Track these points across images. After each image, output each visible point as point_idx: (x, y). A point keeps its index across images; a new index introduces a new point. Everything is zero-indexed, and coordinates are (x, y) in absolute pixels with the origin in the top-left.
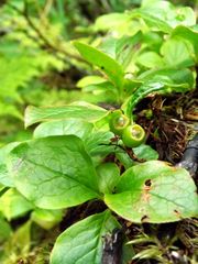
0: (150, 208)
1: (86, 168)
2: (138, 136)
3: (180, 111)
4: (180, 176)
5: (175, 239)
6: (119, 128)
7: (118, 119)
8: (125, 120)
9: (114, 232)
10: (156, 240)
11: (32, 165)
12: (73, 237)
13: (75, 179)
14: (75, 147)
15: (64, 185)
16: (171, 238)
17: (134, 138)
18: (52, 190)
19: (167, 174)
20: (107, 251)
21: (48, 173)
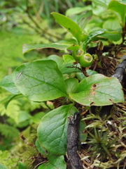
0: (96, 98)
1: (59, 79)
2: (89, 60)
3: (113, 53)
4: (113, 81)
5: (110, 116)
6: (78, 56)
7: (77, 51)
8: (81, 52)
9: (75, 114)
10: (99, 117)
11: (27, 77)
12: (51, 118)
13: (52, 85)
14: (53, 67)
15: (46, 88)
16: (108, 116)
17: (87, 61)
18: (38, 91)
19: (105, 81)
20: (71, 124)
21: (37, 81)
